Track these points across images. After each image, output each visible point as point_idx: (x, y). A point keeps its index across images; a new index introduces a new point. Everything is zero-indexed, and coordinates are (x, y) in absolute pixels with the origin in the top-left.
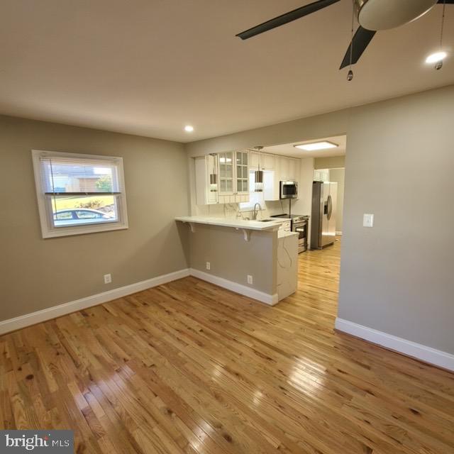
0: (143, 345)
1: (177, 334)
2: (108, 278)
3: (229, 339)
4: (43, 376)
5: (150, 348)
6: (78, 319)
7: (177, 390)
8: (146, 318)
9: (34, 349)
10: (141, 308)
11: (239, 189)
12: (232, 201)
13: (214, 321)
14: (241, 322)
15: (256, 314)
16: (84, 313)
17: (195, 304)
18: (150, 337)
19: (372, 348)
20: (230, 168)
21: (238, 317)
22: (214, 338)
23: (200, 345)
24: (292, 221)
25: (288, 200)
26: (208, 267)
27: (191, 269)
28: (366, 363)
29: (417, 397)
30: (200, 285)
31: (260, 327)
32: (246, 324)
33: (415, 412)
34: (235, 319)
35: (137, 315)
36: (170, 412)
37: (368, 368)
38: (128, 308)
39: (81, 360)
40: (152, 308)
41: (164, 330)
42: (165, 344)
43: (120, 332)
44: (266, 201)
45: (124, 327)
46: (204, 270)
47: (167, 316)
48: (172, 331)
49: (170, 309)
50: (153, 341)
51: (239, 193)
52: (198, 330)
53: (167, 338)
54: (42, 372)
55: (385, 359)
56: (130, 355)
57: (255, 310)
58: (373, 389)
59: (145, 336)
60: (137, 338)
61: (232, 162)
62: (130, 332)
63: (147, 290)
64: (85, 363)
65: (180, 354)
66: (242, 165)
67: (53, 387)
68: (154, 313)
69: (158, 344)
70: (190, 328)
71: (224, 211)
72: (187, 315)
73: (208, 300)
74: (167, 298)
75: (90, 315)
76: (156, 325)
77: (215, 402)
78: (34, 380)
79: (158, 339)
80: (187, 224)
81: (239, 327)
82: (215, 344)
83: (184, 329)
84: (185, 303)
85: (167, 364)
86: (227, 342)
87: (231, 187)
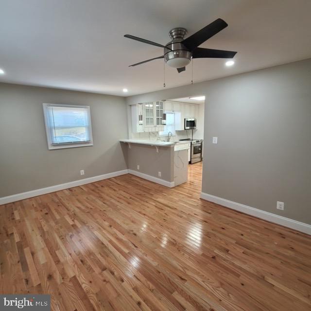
0: (100, 203)
1: (118, 199)
2: (82, 172)
3: (144, 201)
4: (53, 214)
5: (104, 204)
6: (67, 192)
7: (114, 219)
8: (102, 192)
9: (47, 204)
10: (100, 188)
11: (158, 124)
12: (153, 130)
13: (137, 194)
14: (152, 195)
15: (162, 192)
16: (70, 189)
17: (129, 186)
18: (104, 200)
19: (216, 206)
20: (152, 111)
21: (151, 193)
22: (137, 201)
23: (129, 203)
24: (191, 143)
25: (191, 130)
26: (138, 168)
27: (129, 170)
28: (210, 211)
29: (228, 224)
30: (133, 178)
31: (161, 197)
32: (154, 196)
33: (223, 229)
34: (149, 193)
35: (98, 191)
36: (111, 226)
37: (210, 213)
38: (93, 188)
39: (70, 208)
40: (106, 188)
41: (111, 197)
42: (111, 203)
43: (89, 198)
44: (176, 131)
45: (91, 196)
46: (136, 169)
47: (113, 192)
48: (116, 198)
49: (115, 189)
50: (105, 202)
51: (158, 126)
52: (129, 197)
53: (113, 201)
54: (52, 212)
55: (221, 210)
56: (94, 207)
57: (161, 189)
58: (208, 221)
59: (102, 200)
60: (97, 200)
61: (153, 107)
62: (94, 198)
63: (104, 180)
64: (72, 209)
65: (118, 207)
66: (160, 109)
67: (58, 217)
68: (106, 190)
69: (107, 203)
70: (124, 197)
71: (149, 137)
72: (124, 191)
73: (137, 185)
74: (115, 184)
75: (73, 190)
76: (107, 195)
77: (132, 224)
78: (49, 214)
79: (108, 201)
80: (127, 144)
81: (150, 197)
82: (136, 203)
83: (121, 197)
84: (124, 186)
85: (111, 210)
86: (142, 203)
87: (152, 122)
